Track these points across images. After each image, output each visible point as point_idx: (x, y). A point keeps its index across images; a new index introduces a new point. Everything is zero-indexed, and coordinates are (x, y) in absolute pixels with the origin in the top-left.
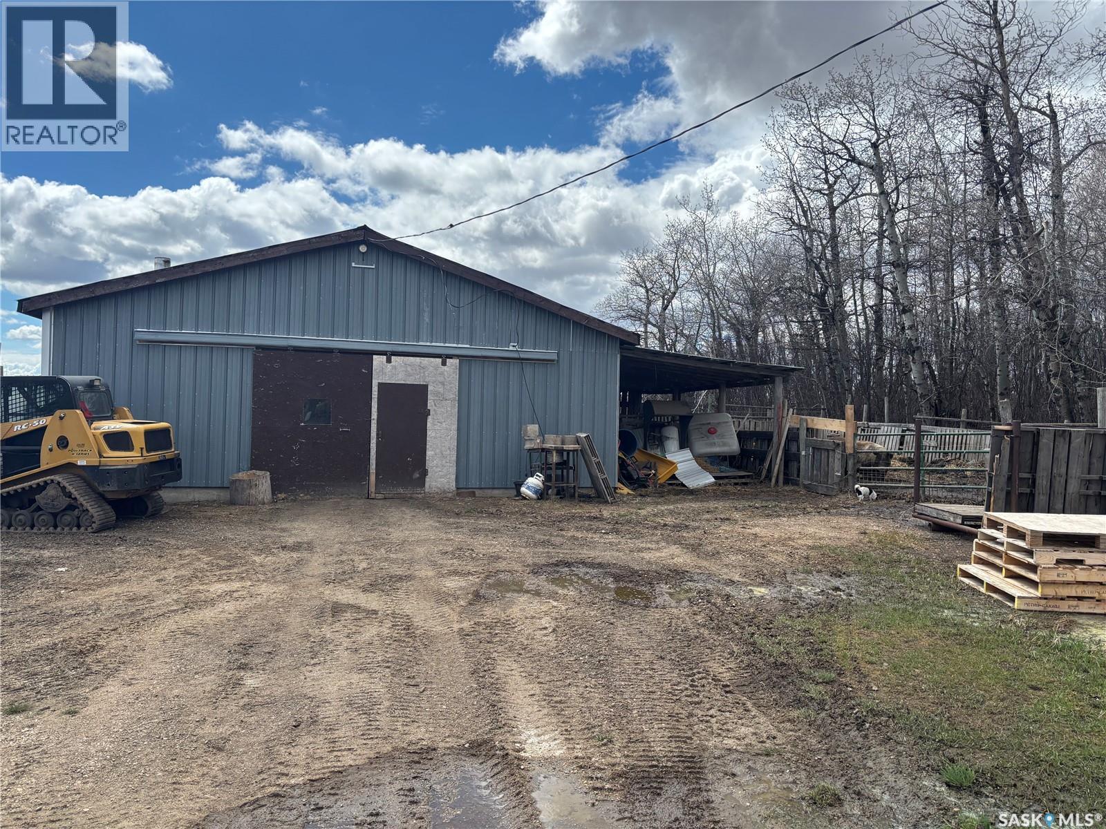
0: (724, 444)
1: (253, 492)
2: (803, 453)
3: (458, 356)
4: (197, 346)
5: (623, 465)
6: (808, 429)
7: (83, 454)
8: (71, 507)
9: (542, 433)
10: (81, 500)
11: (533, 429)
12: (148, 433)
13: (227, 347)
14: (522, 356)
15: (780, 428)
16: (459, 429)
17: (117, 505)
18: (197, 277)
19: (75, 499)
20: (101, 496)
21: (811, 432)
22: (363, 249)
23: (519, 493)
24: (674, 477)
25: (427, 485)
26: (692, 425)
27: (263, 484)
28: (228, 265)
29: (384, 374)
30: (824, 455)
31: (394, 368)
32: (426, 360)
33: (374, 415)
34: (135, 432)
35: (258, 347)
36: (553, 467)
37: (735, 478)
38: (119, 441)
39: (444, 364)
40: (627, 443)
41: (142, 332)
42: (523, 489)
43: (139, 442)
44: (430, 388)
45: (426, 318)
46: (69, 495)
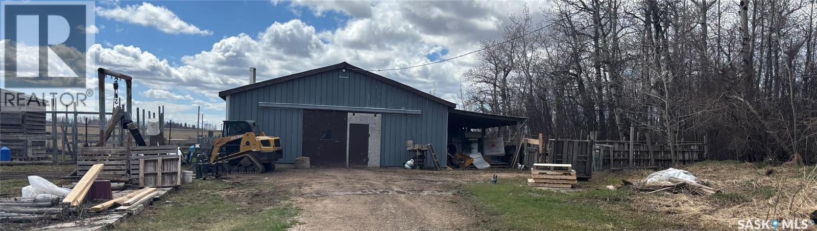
0: (498, 151)
1: (304, 164)
2: (526, 154)
3: (381, 113)
4: (281, 109)
5: (450, 159)
6: (528, 144)
7: (255, 148)
8: (252, 165)
9: (414, 144)
10: (255, 162)
11: (410, 142)
12: (275, 140)
13: (292, 109)
14: (407, 113)
15: (519, 143)
16: (381, 142)
17: (264, 165)
18: (281, 83)
19: (253, 162)
20: (260, 162)
21: (529, 145)
22: (344, 70)
23: (404, 167)
24: (472, 164)
25: (369, 164)
26: (485, 143)
27: (307, 160)
28: (293, 78)
29: (352, 120)
30: (532, 153)
31: (356, 117)
32: (368, 115)
33: (348, 136)
34: (271, 140)
35: (304, 109)
36: (417, 157)
37: (499, 165)
38: (266, 143)
39: (375, 116)
40: (452, 149)
41: (261, 104)
42: (406, 165)
43: (272, 144)
44: (370, 126)
45: (368, 97)
46: (251, 161)
